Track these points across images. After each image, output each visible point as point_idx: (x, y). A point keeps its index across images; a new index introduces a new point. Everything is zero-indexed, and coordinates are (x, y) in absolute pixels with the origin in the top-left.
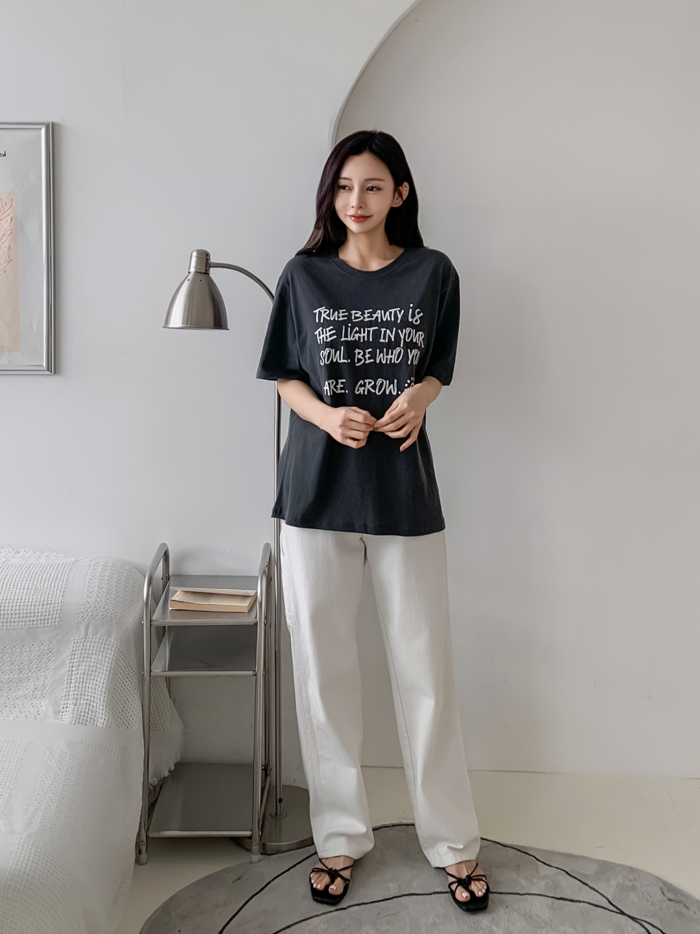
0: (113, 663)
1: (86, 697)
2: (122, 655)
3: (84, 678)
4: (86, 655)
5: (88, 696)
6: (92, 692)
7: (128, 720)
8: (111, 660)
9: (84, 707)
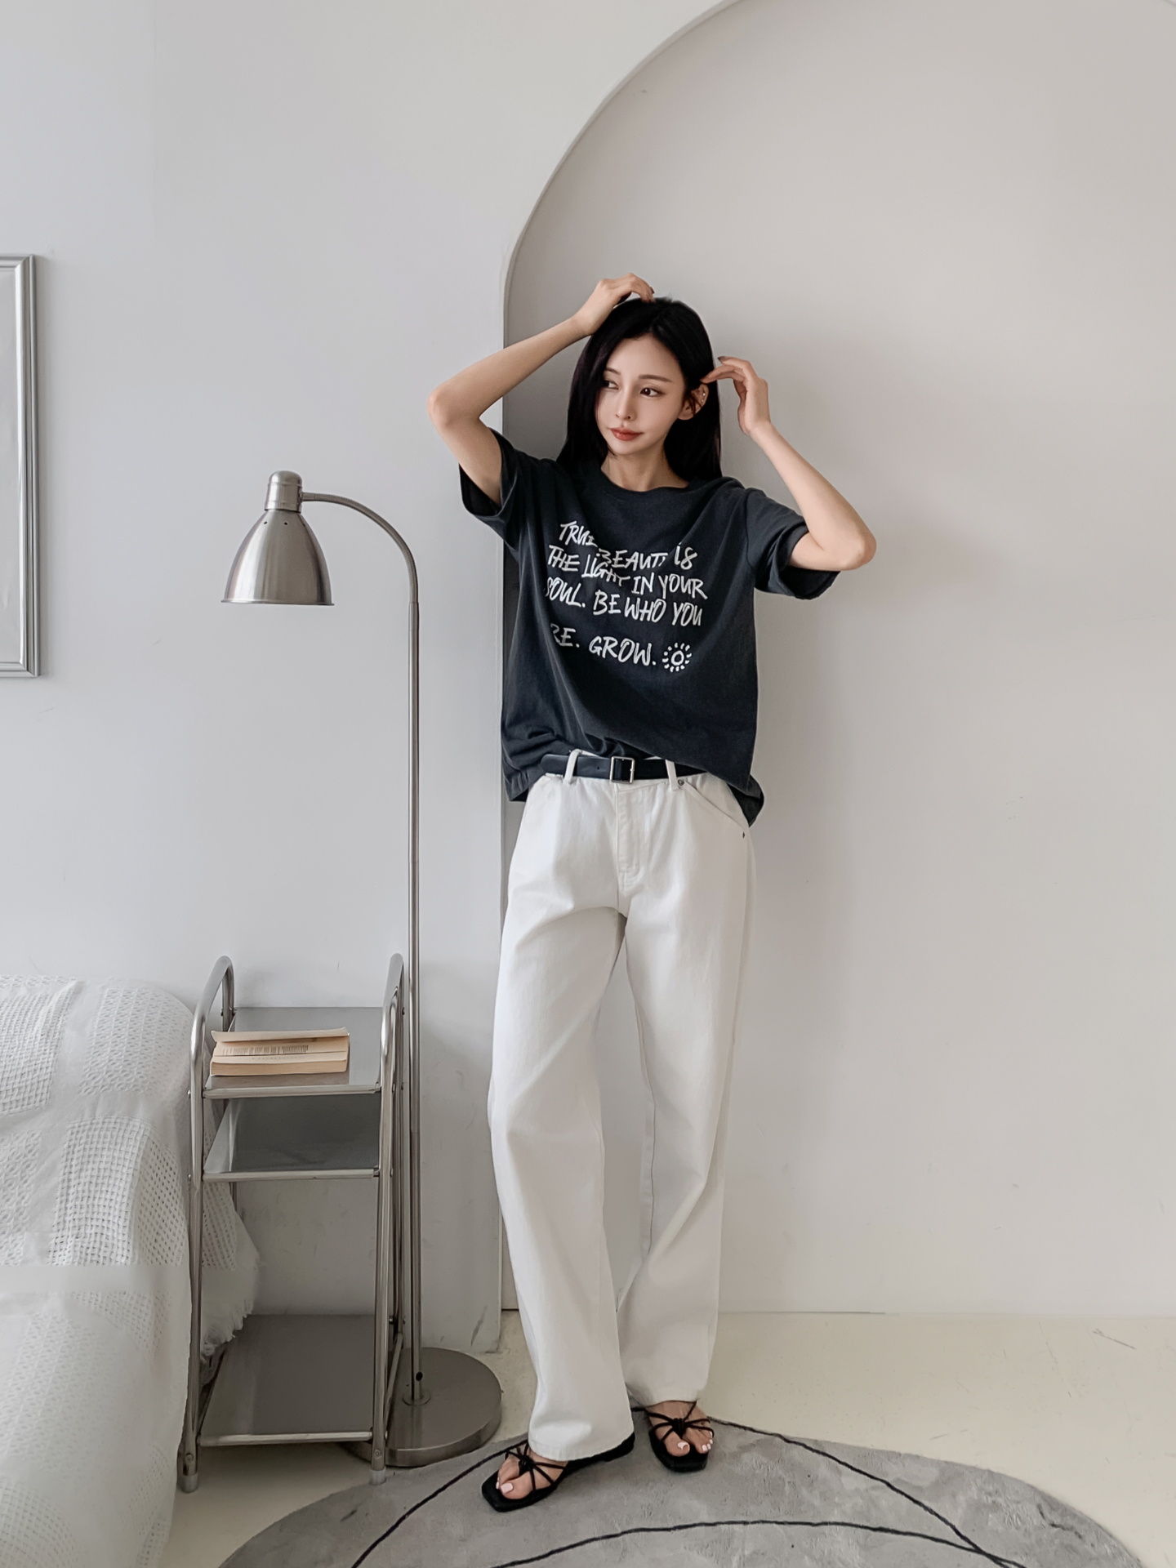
0: (139, 1160)
1: (94, 1223)
2: (153, 1147)
3: (90, 1191)
4: (92, 1152)
5: (98, 1219)
6: (104, 1214)
7: (165, 1256)
8: (135, 1156)
9: (93, 1239)
